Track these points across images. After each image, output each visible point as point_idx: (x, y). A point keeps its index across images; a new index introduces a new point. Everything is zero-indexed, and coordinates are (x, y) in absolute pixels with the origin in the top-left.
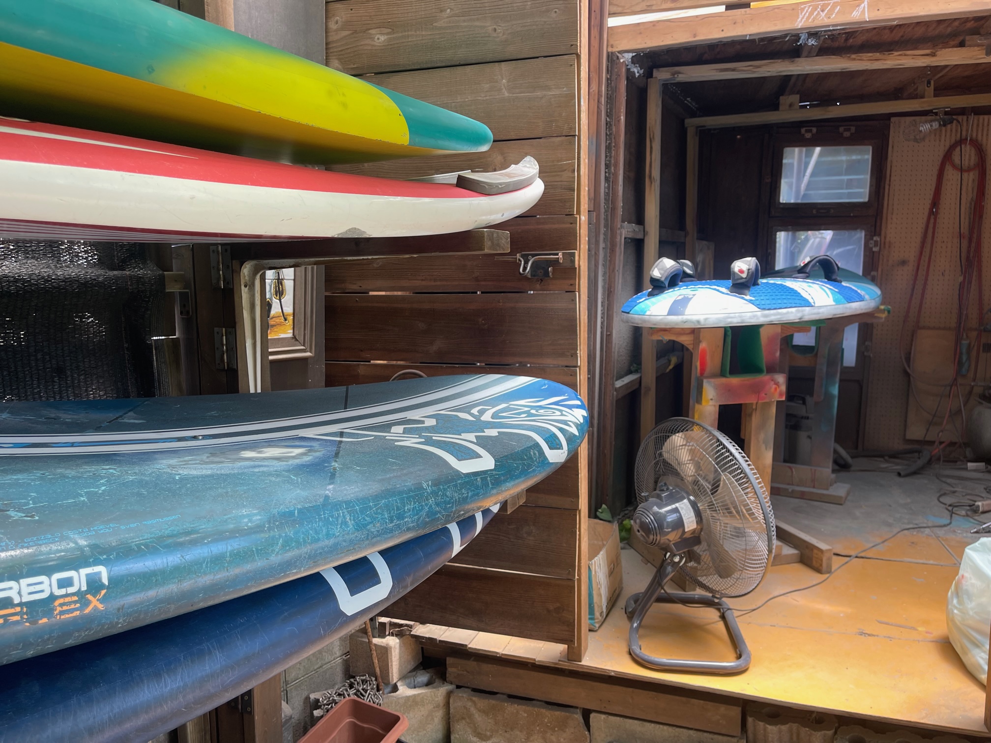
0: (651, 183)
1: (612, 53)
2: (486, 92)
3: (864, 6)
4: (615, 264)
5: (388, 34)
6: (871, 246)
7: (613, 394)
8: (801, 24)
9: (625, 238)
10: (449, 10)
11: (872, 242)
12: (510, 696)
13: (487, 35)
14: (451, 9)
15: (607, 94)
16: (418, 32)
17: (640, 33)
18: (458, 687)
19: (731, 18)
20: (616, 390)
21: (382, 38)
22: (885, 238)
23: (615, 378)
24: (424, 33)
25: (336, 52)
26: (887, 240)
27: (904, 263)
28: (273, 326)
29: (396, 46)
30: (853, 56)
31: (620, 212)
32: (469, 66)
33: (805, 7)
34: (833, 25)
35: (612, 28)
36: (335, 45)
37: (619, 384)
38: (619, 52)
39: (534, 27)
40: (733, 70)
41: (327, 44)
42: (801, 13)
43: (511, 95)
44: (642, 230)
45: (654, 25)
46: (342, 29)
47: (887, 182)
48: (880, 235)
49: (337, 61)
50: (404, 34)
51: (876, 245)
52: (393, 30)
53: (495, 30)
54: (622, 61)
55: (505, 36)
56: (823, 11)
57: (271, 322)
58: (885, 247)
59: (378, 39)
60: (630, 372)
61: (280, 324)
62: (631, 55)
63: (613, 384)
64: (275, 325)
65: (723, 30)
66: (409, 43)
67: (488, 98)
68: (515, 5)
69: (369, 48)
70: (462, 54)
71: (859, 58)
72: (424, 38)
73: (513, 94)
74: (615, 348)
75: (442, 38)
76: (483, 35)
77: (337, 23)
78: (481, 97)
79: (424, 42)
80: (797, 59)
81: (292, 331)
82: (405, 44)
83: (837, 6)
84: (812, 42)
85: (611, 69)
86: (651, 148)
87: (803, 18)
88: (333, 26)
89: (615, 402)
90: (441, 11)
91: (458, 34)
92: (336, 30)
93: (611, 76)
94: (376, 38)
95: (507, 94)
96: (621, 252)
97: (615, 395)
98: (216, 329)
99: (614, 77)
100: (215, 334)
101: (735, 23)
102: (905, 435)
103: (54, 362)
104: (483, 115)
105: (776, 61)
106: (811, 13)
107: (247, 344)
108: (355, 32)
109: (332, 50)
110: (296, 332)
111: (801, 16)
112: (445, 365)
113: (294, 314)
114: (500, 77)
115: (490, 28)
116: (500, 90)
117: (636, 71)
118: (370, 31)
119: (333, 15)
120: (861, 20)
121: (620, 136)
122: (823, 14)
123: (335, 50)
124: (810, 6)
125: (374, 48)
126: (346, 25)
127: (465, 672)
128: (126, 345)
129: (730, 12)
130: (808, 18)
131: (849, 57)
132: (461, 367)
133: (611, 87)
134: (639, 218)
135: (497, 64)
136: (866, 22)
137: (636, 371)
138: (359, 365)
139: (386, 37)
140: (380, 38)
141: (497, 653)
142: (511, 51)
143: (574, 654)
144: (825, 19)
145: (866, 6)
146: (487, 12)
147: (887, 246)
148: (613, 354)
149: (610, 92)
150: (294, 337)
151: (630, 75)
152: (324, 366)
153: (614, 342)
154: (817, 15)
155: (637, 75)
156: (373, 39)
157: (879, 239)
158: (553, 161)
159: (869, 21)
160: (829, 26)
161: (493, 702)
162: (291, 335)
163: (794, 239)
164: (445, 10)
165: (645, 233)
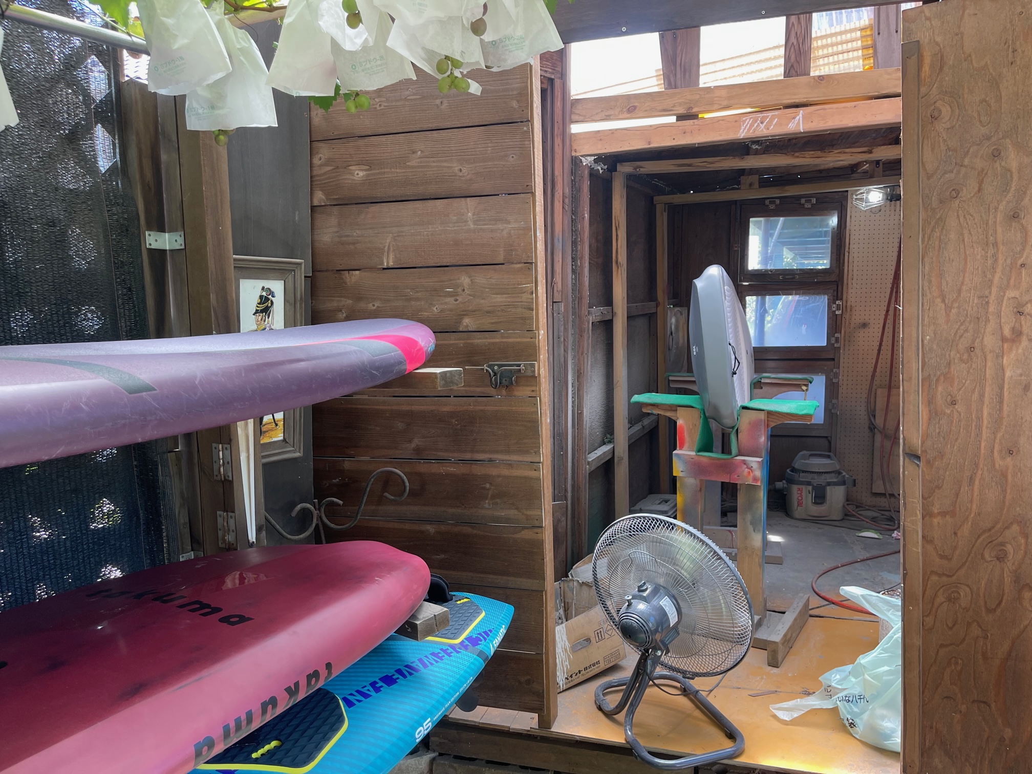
0: (618, 268)
1: (575, 157)
2: (454, 223)
3: (799, 119)
4: (583, 348)
5: (366, 170)
6: (834, 309)
7: (586, 468)
8: (743, 135)
9: (592, 323)
10: (419, 152)
11: (834, 305)
12: (488, 762)
13: (453, 174)
14: (422, 151)
15: (572, 194)
16: (393, 170)
17: (601, 140)
18: (440, 754)
19: (680, 128)
20: (589, 463)
21: (361, 174)
22: (847, 302)
23: (587, 453)
24: (398, 171)
25: (320, 184)
26: (849, 304)
27: (864, 325)
28: (265, 432)
29: (373, 181)
30: (797, 154)
31: (586, 300)
32: (439, 200)
33: (747, 119)
34: (771, 136)
35: (574, 134)
36: (318, 178)
37: (592, 457)
38: (582, 156)
39: (495, 169)
40: (690, 165)
41: (311, 177)
42: (743, 125)
43: (476, 226)
44: (611, 311)
45: (613, 133)
46: (325, 165)
47: (847, 249)
48: (841, 299)
49: (321, 193)
50: (380, 171)
51: (838, 309)
52: (371, 167)
53: (461, 170)
54: (584, 164)
55: (469, 176)
56: (762, 123)
57: (264, 429)
58: (846, 311)
59: (358, 174)
60: (604, 444)
61: (272, 430)
62: (593, 158)
63: (586, 458)
64: (267, 431)
65: (674, 139)
66: (385, 179)
67: (455, 228)
68: (477, 150)
69: (350, 182)
70: (432, 189)
71: (802, 156)
72: (399, 175)
73: (478, 225)
74: (586, 426)
75: (414, 175)
76: (450, 174)
77: (320, 159)
78: (449, 227)
79: (398, 178)
80: (746, 156)
81: (282, 435)
82: (381, 180)
83: (775, 119)
84: (754, 147)
85: (575, 170)
86: (617, 235)
87: (745, 129)
88: (316, 161)
89: (588, 475)
90: (414, 153)
91: (428, 173)
92: (320, 166)
93: (575, 178)
94: (356, 173)
95: (472, 226)
96: (589, 337)
97: (588, 469)
98: (214, 445)
99: (577, 180)
100: (213, 449)
101: (684, 133)
102: (871, 488)
103: (73, 484)
104: (452, 243)
105: (727, 158)
106: (752, 125)
107: (241, 458)
108: (337, 167)
109: (316, 183)
110: (287, 435)
111: (743, 128)
112: (422, 461)
113: (284, 419)
114: (466, 211)
115: (457, 168)
116: (466, 221)
117: (600, 169)
118: (350, 168)
119: (317, 153)
120: (797, 131)
121: (584, 232)
122: (762, 126)
123: (319, 183)
124: (751, 118)
125: (354, 182)
126: (329, 162)
127: (446, 741)
128: (135, 463)
129: (680, 123)
130: (749, 130)
131: (793, 155)
132: (437, 463)
133: (575, 187)
134: (608, 301)
135: (463, 199)
136: (801, 133)
137: (610, 442)
138: (344, 460)
139: (365, 173)
140: (359, 174)
141: (475, 722)
142: (476, 188)
143: (545, 722)
144: (764, 130)
145: (801, 119)
146: (454, 155)
147: (849, 310)
148: (584, 431)
149: (574, 193)
150: (284, 440)
151: (593, 174)
152: (312, 463)
153: (585, 420)
154: (757, 126)
155: (601, 171)
156: (353, 174)
157: (841, 303)
158: (514, 284)
159: (804, 133)
160: (768, 136)
161: (472, 767)
162: (282, 438)
163: (763, 304)
164: (416, 152)
165: (613, 314)
